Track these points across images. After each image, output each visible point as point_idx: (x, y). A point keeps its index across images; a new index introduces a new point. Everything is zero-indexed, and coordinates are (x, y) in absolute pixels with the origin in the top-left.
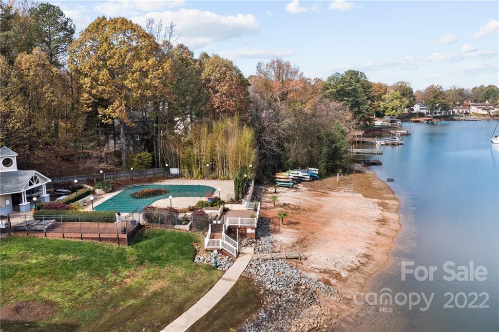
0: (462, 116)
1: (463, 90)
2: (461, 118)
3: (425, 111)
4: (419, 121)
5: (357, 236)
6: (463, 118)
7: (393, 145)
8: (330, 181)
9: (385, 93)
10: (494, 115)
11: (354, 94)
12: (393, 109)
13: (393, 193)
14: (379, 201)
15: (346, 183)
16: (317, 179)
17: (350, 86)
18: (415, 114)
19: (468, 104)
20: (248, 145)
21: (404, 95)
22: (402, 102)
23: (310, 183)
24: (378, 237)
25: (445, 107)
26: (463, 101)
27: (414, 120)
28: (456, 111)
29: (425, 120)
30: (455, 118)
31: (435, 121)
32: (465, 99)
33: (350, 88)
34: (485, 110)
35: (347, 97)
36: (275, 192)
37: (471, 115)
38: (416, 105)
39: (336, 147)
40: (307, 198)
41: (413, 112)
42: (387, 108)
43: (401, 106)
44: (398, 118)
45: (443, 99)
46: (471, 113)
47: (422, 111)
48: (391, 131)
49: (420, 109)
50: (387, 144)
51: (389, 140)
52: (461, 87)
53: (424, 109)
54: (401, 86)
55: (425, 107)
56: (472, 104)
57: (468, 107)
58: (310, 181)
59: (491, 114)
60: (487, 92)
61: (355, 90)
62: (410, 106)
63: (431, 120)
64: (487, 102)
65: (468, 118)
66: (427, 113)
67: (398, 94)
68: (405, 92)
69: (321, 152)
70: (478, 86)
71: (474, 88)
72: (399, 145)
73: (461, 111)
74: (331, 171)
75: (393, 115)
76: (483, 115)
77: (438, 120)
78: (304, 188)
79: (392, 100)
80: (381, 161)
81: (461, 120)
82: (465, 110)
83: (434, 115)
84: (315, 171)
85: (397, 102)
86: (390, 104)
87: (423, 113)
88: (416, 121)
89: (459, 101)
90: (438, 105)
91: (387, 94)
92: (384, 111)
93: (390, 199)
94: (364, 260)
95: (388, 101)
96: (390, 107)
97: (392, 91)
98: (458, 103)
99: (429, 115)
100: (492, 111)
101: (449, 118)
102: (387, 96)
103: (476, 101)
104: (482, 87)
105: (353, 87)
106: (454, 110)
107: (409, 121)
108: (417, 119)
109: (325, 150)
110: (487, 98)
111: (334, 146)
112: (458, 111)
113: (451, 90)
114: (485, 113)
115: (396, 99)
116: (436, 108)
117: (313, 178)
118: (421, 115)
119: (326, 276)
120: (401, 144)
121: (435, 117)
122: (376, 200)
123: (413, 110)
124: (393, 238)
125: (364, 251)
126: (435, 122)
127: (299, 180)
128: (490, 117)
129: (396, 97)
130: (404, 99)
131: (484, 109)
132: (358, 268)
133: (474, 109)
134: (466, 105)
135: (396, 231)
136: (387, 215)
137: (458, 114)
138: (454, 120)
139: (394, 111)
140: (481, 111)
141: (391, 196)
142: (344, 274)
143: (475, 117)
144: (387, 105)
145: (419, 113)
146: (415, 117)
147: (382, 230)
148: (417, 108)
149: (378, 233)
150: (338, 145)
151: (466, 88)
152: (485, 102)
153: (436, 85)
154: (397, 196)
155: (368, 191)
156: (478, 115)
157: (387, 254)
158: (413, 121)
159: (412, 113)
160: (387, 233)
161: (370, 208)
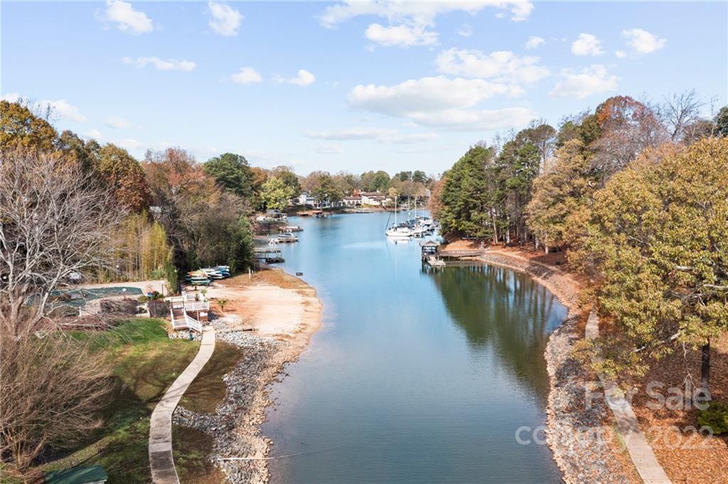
0: (353, 208)
1: (352, 176)
2: (353, 210)
3: (312, 203)
4: (307, 215)
5: (289, 314)
6: (355, 211)
7: (288, 242)
8: (241, 278)
9: (265, 181)
10: (387, 206)
11: (237, 183)
12: (276, 201)
13: (306, 283)
14: (297, 290)
15: (259, 279)
16: (228, 277)
17: (233, 174)
18: (302, 206)
19: (358, 193)
20: (163, 243)
21: (287, 183)
22: (286, 192)
23: (223, 281)
24: (307, 313)
25: (335, 198)
26: (353, 190)
27: (302, 213)
28: (346, 202)
29: (314, 213)
30: (347, 210)
31: (325, 214)
32: (354, 187)
33: (232, 176)
34: (377, 200)
35: (230, 187)
36: (196, 290)
37: (363, 207)
38: (302, 196)
39: (243, 243)
40: (230, 293)
41: (298, 204)
42: (269, 200)
43: (285, 197)
44: (283, 212)
45: (333, 188)
46: (363, 204)
47: (309, 203)
48: (281, 228)
49: (307, 200)
50: (281, 242)
51: (283, 237)
52: (349, 174)
53: (311, 200)
54: (283, 173)
55: (313, 198)
56: (362, 193)
57: (358, 197)
58: (223, 279)
59: (383, 204)
60: (377, 179)
61: (238, 179)
62: (295, 197)
63: (321, 213)
64: (378, 191)
65: (359, 210)
66: (315, 205)
67: (281, 182)
68: (289, 179)
69: (229, 248)
70: (367, 172)
71: (363, 175)
72: (294, 242)
73: (351, 202)
74: (240, 269)
75: (277, 208)
76: (375, 206)
77: (328, 213)
78: (220, 285)
79: (275, 190)
80: (283, 258)
81: (353, 213)
82: (355, 201)
83: (324, 208)
84: (226, 268)
85: (280, 192)
86: (272, 194)
87: (310, 205)
88: (304, 215)
89: (349, 190)
90: (326, 195)
91: (267, 182)
92: (265, 203)
93: (306, 288)
94: (304, 327)
95: (269, 190)
96: (273, 198)
97: (273, 178)
98: (347, 192)
99: (318, 208)
100: (383, 201)
101: (340, 210)
102: (267, 184)
103: (366, 190)
104: (371, 174)
105: (236, 175)
106: (344, 200)
107: (295, 215)
108: (305, 213)
109: (234, 246)
110: (378, 187)
111: (241, 241)
112: (349, 202)
113: (338, 177)
114: (378, 203)
115: (279, 188)
116: (325, 199)
117: (226, 277)
118: (309, 207)
119: (279, 338)
120: (297, 241)
121: (325, 210)
122: (294, 290)
123: (298, 201)
124: (319, 312)
125: (300, 322)
126: (325, 216)
127: (213, 278)
128: (382, 209)
129: (278, 185)
130: (288, 188)
131: (375, 200)
132: (300, 331)
133: (365, 200)
134: (357, 195)
135: (320, 308)
136: (308, 299)
137: (349, 206)
138: (346, 213)
139: (278, 203)
140: (372, 202)
141: (305, 286)
142: (292, 335)
143: (367, 208)
144: (269, 196)
145: (306, 205)
146: (303, 211)
147: (308, 308)
148: (303, 199)
149: (306, 311)
150: (245, 240)
151: (354, 174)
152: (376, 191)
153: (323, 171)
154: (311, 285)
155: (282, 283)
156: (370, 206)
157: (319, 322)
158: (301, 215)
159: (298, 206)
160: (313, 310)
161: (290, 295)
